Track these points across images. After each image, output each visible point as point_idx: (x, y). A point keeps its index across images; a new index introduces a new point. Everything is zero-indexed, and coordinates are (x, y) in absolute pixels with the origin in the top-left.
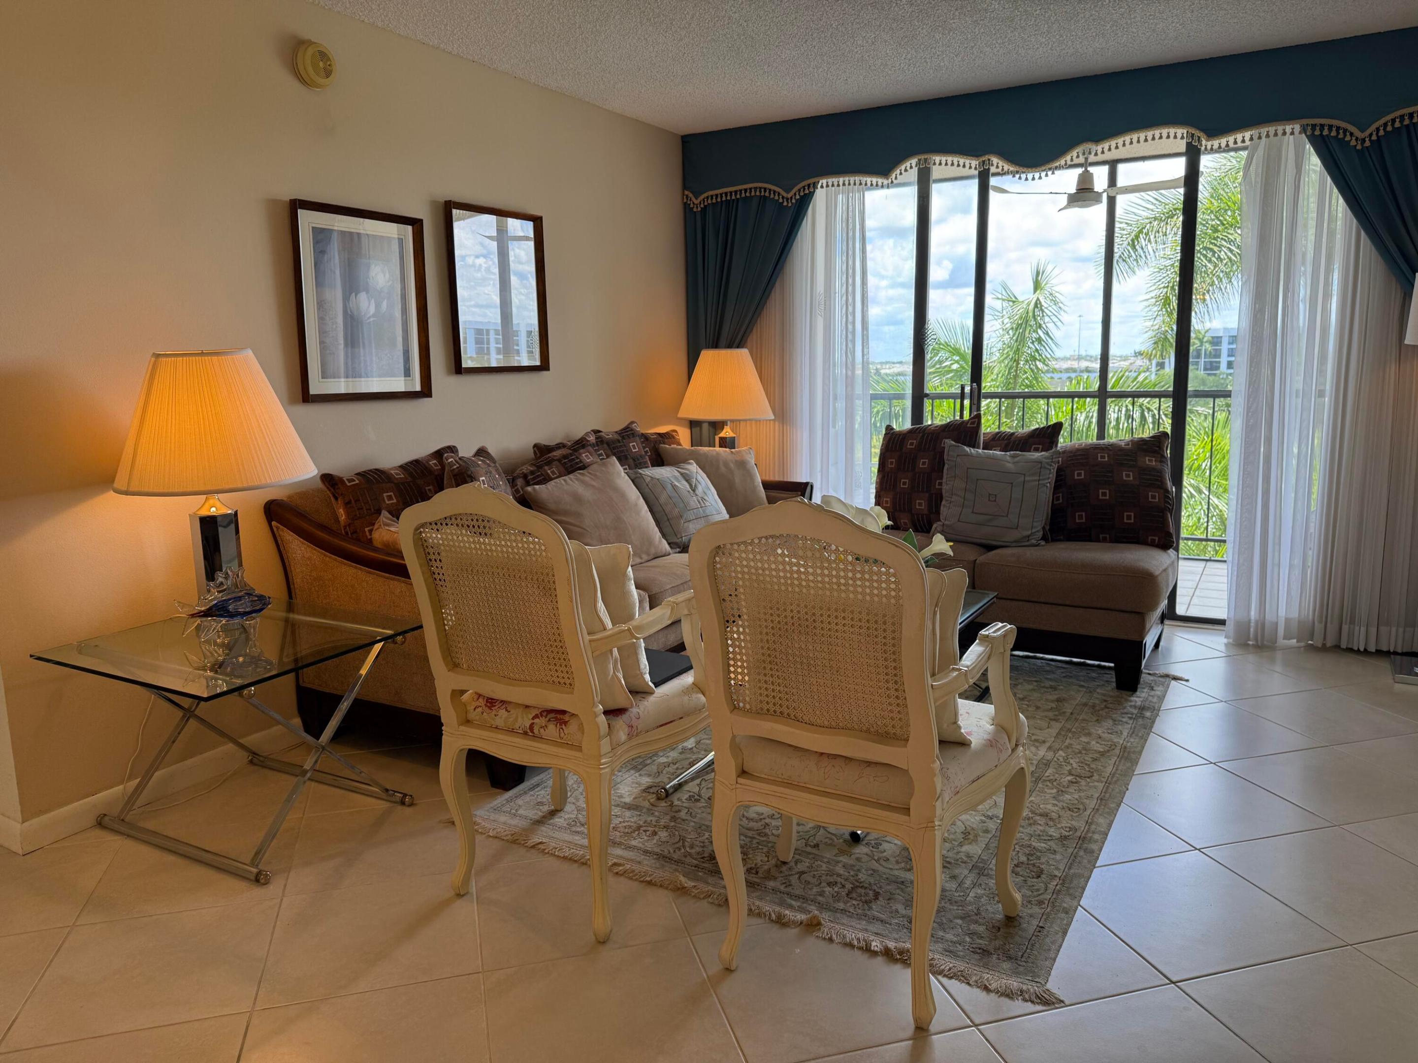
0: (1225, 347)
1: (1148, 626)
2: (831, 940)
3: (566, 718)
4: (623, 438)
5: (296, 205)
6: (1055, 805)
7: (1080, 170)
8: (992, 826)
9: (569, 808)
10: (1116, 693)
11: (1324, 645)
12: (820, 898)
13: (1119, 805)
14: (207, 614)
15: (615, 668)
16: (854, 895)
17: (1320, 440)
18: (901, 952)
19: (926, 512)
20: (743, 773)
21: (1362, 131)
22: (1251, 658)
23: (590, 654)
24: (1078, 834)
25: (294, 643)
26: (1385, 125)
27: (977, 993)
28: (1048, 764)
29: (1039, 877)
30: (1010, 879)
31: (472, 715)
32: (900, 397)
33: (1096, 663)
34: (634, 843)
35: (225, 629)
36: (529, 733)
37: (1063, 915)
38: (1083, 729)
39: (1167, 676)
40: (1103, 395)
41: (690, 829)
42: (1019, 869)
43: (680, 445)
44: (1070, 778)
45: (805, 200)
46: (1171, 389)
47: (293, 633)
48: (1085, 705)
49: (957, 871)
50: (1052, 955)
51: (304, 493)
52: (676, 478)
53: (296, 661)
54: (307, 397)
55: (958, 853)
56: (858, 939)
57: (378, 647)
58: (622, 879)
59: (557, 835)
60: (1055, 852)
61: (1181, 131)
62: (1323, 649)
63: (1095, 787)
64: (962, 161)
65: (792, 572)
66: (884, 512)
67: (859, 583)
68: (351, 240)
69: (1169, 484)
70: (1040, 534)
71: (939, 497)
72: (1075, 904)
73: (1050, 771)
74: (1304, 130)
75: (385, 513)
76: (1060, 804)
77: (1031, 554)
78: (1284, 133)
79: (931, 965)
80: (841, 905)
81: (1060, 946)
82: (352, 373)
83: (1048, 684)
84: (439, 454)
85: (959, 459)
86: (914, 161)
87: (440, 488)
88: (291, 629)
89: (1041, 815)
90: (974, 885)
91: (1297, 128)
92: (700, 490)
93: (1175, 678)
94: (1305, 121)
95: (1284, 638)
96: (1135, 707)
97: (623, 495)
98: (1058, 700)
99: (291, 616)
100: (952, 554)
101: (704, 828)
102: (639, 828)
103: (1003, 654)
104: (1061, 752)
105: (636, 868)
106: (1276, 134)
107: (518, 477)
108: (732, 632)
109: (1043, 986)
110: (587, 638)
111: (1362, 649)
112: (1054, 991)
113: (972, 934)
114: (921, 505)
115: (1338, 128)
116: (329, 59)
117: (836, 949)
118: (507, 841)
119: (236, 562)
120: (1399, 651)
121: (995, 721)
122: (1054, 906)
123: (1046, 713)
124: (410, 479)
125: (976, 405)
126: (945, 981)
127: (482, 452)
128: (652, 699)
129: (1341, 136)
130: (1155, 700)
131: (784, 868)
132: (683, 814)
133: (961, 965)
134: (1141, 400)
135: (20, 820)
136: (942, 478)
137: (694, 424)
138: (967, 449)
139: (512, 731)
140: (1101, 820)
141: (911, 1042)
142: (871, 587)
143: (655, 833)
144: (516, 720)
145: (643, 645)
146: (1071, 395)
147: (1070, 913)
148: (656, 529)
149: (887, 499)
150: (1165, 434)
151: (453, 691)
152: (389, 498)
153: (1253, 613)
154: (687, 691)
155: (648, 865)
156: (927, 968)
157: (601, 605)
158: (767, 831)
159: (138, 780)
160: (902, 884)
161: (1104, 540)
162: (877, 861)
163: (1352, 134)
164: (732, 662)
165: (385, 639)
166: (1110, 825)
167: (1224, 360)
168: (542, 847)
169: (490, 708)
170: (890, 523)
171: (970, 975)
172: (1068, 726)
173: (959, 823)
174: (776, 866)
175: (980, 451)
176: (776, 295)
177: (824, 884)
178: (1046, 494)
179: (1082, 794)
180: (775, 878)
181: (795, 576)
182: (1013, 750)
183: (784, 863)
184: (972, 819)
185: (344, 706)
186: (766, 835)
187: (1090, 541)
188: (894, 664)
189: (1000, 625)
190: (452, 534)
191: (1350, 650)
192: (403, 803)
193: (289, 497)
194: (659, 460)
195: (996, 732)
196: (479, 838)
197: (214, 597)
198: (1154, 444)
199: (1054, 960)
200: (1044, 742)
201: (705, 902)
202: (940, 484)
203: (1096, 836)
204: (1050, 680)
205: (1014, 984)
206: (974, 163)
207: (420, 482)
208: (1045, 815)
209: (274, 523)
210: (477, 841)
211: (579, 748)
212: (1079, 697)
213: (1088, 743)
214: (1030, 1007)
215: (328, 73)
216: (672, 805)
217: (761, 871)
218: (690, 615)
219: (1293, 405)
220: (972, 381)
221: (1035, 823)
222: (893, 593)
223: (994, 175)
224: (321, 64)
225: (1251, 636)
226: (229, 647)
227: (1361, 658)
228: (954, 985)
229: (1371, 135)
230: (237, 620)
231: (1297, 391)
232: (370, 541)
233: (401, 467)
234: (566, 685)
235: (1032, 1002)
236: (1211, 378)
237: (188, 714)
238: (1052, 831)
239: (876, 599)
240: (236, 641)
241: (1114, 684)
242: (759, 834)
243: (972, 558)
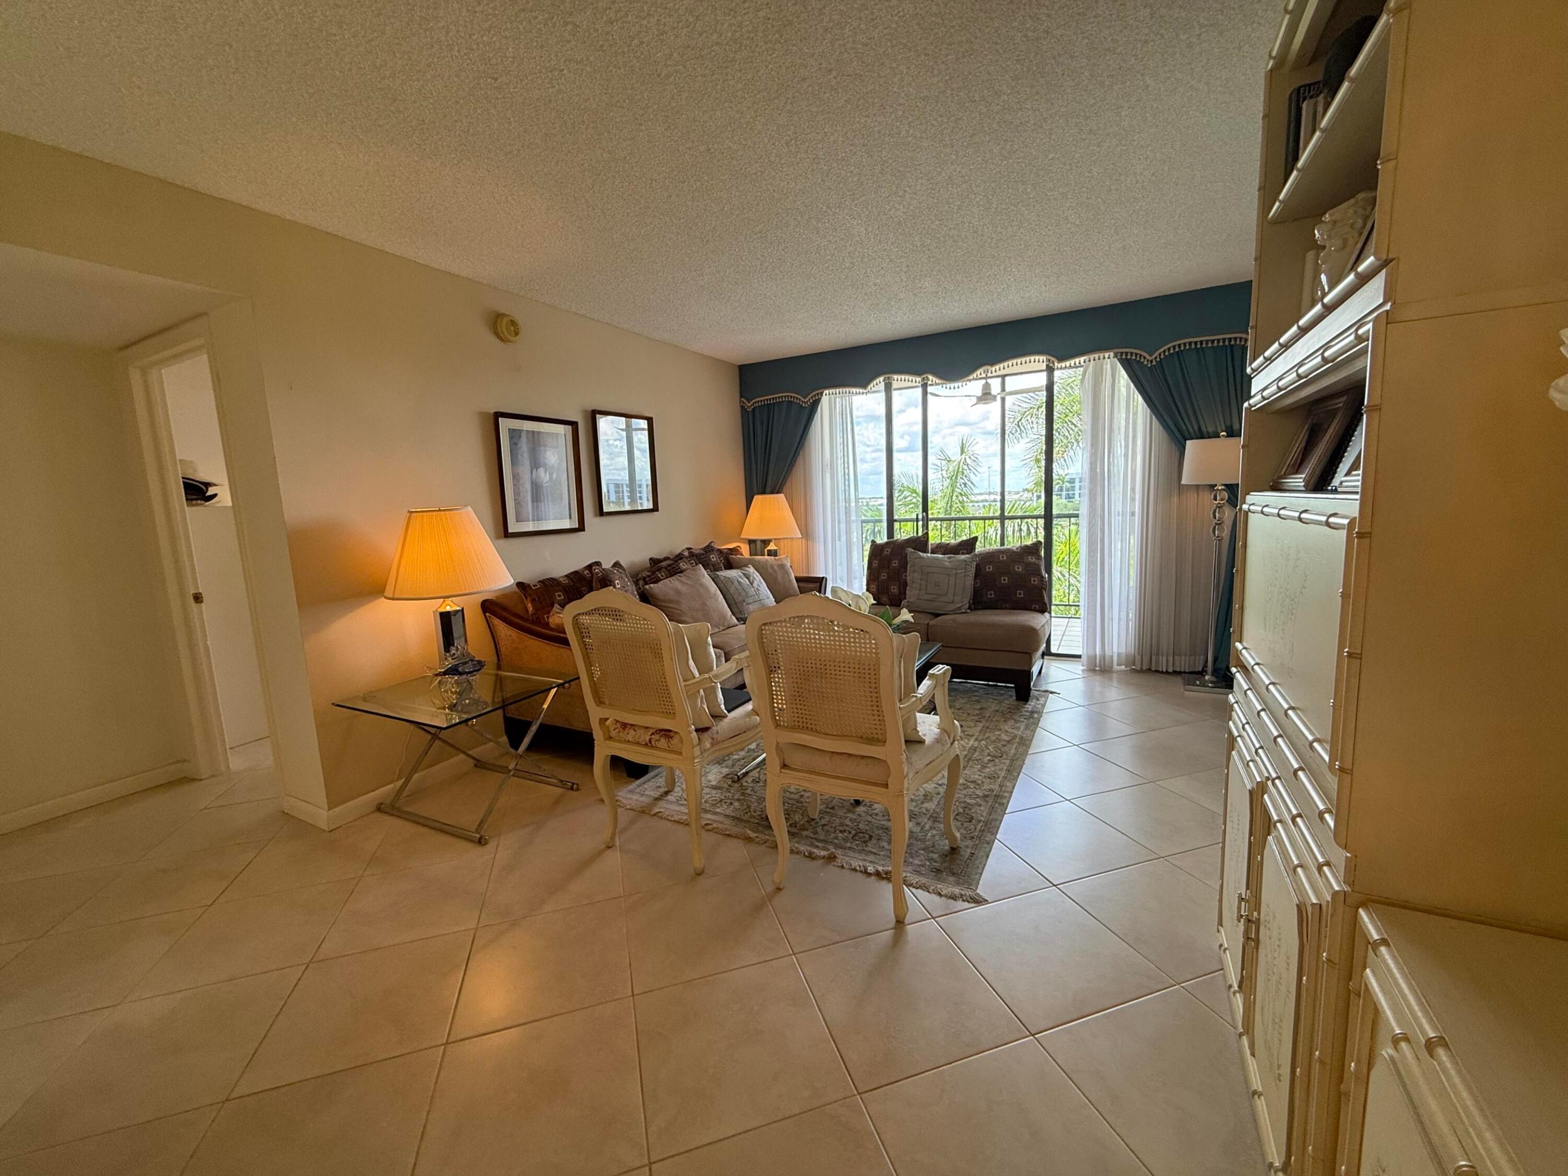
0: (1077, 484)
1: (1034, 661)
2: (842, 867)
3: (672, 734)
4: (706, 552)
5: (498, 415)
6: (980, 775)
7: (983, 381)
8: (942, 790)
9: (677, 789)
10: (1016, 703)
11: (1142, 668)
12: (836, 841)
13: (1019, 774)
14: (445, 673)
15: (702, 702)
16: (857, 838)
17: (1134, 541)
18: (886, 873)
19: (897, 594)
20: (784, 766)
21: (1151, 356)
22: (1098, 678)
23: (685, 695)
24: (995, 793)
25: (502, 689)
26: (1164, 352)
27: (936, 898)
28: (975, 750)
29: (970, 821)
30: (953, 824)
31: (613, 734)
32: (880, 521)
33: (1004, 684)
34: (718, 810)
35: (457, 683)
36: (649, 744)
37: (986, 845)
38: (996, 726)
39: (1047, 691)
40: (1002, 518)
41: (753, 800)
42: (958, 817)
43: (742, 555)
44: (989, 758)
45: (816, 403)
46: (1043, 513)
47: (501, 682)
48: (997, 711)
49: (920, 820)
50: (980, 871)
51: (506, 594)
52: (740, 577)
53: (503, 701)
54: (507, 535)
55: (921, 808)
56: (860, 866)
57: (553, 691)
58: (711, 833)
59: (670, 806)
60: (980, 805)
61: (1043, 358)
62: (1141, 671)
63: (1004, 763)
64: (910, 378)
65: (810, 639)
66: (871, 595)
67: (852, 644)
68: (534, 435)
69: (1043, 572)
70: (967, 606)
71: (906, 584)
72: (993, 838)
73: (977, 754)
74: (1116, 356)
75: (556, 606)
76: (983, 775)
77: (962, 618)
78: (1104, 358)
79: (904, 881)
80: (848, 845)
81: (985, 865)
82: (537, 518)
83: (974, 699)
84: (590, 567)
85: (916, 560)
86: (881, 379)
87: (591, 590)
88: (499, 680)
89: (971, 782)
90: (931, 828)
91: (1112, 354)
92: (755, 584)
93: (1052, 693)
94: (1117, 350)
95: (1118, 665)
96: (1027, 711)
97: (707, 589)
98: (981, 709)
99: (500, 672)
100: (913, 621)
101: (762, 800)
102: (721, 801)
103: (943, 684)
104: (983, 742)
105: (720, 826)
106: (1099, 359)
107: (640, 579)
108: (774, 677)
109: (975, 891)
110: (683, 684)
111: (1164, 670)
112: (981, 894)
113: (930, 860)
114: (894, 589)
115: (1136, 354)
116: (517, 325)
117: (846, 873)
118: (639, 811)
119: (463, 639)
120: (1187, 671)
121: (939, 726)
122: (980, 840)
123: (974, 718)
124: (572, 584)
125: (926, 526)
126: (914, 890)
127: (617, 565)
128: (726, 720)
129: (1138, 359)
130: (1040, 706)
131: (813, 823)
132: (748, 791)
133: (923, 880)
134: (1026, 520)
135: (327, 808)
136: (906, 572)
137: (751, 542)
138: (921, 554)
139: (638, 743)
140: (1008, 784)
141: (893, 931)
142: (861, 647)
143: (731, 804)
144: (640, 737)
145: (719, 686)
146: (984, 519)
147: (990, 844)
148: (728, 609)
149: (873, 587)
150: (1040, 542)
151: (601, 719)
152: (559, 596)
153: (1097, 650)
154: (748, 715)
155: (728, 825)
156: (902, 882)
157: (691, 662)
158: (802, 800)
159: (403, 780)
160: (887, 829)
161: (1006, 608)
162: (871, 815)
163: (1145, 358)
164: (775, 697)
165: (558, 686)
166: (1014, 787)
167: (1077, 492)
168: (660, 814)
169: (624, 729)
170: (875, 602)
171: (929, 886)
172: (987, 725)
173: (921, 789)
174: (808, 821)
175: (929, 555)
176: (800, 461)
177: (837, 832)
178: (970, 581)
179: (996, 768)
180: (807, 830)
181: (813, 641)
182: (952, 744)
183: (813, 820)
184: (930, 787)
185: (534, 728)
186: (801, 802)
187: (998, 609)
188: (876, 695)
189: (941, 666)
190: (596, 620)
191: (1157, 671)
192: (572, 789)
193: (497, 597)
194: (729, 566)
195: (941, 733)
196: (620, 810)
197: (449, 663)
198: (1033, 550)
199: (981, 874)
200: (973, 736)
201: (763, 846)
202: (906, 576)
203: (1006, 794)
204: (975, 696)
205: (957, 891)
206: (919, 379)
207: (578, 585)
208: (974, 782)
209: (487, 614)
210: (619, 812)
211: (681, 754)
212: (994, 707)
213: (1000, 735)
214: (966, 905)
215: (517, 334)
216: (742, 786)
217: (798, 826)
218: (749, 666)
219: (1116, 520)
220: (923, 512)
221: (968, 787)
222: (874, 651)
223: (930, 385)
224: (512, 328)
225: (1098, 665)
226: (460, 694)
227: (1164, 676)
228: (919, 892)
229: (1156, 358)
230: (464, 676)
231: (1119, 513)
232: (548, 624)
233: (566, 576)
234: (671, 714)
235: (968, 902)
236: (1070, 504)
237: (435, 737)
238: (978, 792)
239: (864, 654)
240: (464, 690)
241: (1015, 698)
242: (797, 802)
243: (927, 622)
